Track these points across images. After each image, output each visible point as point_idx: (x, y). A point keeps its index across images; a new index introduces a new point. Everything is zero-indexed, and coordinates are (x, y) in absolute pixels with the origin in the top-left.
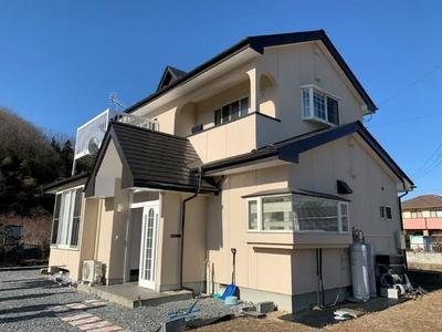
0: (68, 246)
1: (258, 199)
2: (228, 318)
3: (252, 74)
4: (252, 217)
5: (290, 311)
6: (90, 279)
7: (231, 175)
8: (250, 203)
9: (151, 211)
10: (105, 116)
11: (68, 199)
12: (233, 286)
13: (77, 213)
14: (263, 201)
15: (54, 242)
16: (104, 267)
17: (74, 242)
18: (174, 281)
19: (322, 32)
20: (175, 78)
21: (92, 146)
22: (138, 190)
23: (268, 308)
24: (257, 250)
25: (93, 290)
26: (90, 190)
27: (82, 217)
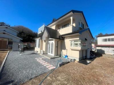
0: (38, 48)
1: (73, 41)
2: (69, 62)
3: (71, 18)
4: (71, 44)
5: (78, 61)
6: (42, 53)
7: (66, 37)
8: (71, 42)
9: (52, 43)
10: (43, 26)
11: (37, 40)
12: (67, 55)
13: (39, 42)
14: (74, 41)
15: (36, 47)
16: (44, 51)
17: (39, 47)
18: (56, 54)
19: (82, 12)
20: (55, 20)
21: (41, 31)
22: (50, 39)
23: (75, 60)
24: (72, 50)
25: (43, 55)
26: (41, 39)
27: (40, 43)
